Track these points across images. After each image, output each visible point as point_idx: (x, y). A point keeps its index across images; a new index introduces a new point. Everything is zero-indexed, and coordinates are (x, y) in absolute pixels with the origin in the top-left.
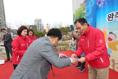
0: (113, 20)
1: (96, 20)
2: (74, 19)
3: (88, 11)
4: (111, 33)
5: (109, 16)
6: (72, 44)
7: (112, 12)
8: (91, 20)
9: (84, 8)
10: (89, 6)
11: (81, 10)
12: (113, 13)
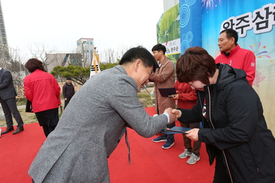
1: (201, 37)
2: (158, 35)
5: (225, 26)
7: (231, 18)
10: (186, 5)
11: (173, 14)
12: (232, 21)
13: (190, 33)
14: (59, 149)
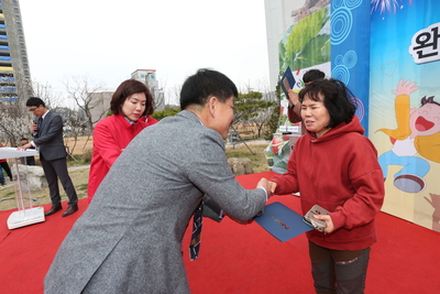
0: (436, 54)
1: (368, 59)
2: (281, 60)
3: (337, 27)
4: (428, 101)
5: (421, 39)
6: (275, 150)
7: (434, 26)
8: (350, 60)
9: (320, 18)
10: (345, 8)
11: (312, 25)
12: (435, 30)
13: (352, 53)
14: (101, 248)
